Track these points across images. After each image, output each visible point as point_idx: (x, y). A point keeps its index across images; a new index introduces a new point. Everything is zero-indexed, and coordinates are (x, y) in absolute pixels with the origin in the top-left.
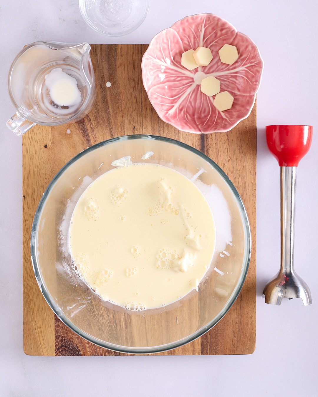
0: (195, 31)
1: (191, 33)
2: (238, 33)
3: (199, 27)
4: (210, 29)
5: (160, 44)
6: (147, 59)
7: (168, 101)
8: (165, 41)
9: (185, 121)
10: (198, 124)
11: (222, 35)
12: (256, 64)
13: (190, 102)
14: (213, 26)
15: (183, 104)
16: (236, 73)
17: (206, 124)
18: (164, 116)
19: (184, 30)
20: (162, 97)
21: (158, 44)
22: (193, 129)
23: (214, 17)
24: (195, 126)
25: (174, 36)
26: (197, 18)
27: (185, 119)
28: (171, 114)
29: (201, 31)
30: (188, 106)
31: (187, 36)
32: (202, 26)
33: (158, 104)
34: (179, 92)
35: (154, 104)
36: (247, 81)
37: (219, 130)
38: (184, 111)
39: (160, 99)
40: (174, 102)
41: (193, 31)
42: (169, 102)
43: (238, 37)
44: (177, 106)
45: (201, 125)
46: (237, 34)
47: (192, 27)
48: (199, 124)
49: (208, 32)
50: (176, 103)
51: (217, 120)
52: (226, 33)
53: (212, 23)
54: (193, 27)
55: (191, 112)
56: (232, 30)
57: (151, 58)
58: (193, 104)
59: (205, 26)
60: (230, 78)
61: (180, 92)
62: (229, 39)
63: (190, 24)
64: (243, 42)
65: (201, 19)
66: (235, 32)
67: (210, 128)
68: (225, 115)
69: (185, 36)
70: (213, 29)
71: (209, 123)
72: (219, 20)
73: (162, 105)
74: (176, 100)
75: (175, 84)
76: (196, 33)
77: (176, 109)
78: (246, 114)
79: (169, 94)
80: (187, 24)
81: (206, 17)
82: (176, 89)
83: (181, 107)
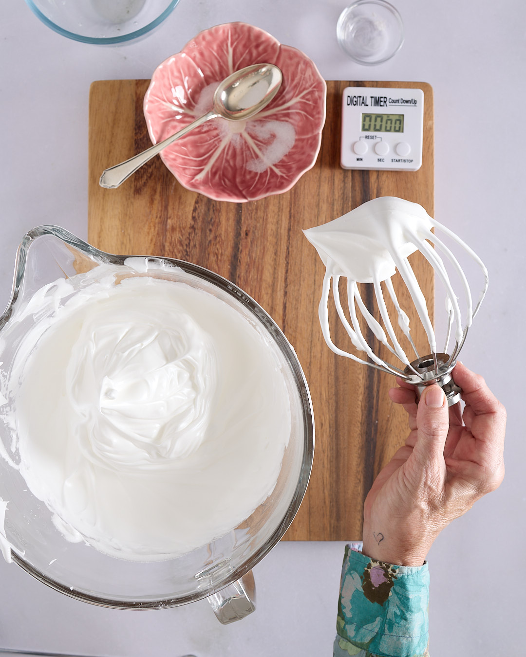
0: (218, 54)
1: (213, 58)
2: (282, 47)
3: (223, 46)
4: (240, 47)
5: (168, 78)
6: (151, 102)
7: (193, 163)
8: (176, 74)
9: (221, 187)
10: (241, 189)
11: (259, 55)
12: (314, 87)
13: (227, 161)
14: (243, 42)
15: (217, 164)
16: (288, 108)
17: (253, 188)
18: (188, 182)
19: (202, 54)
20: (184, 159)
21: (166, 80)
22: (235, 197)
23: (243, 26)
24: (237, 192)
25: (189, 66)
26: (217, 31)
27: (222, 185)
28: (199, 180)
29: (228, 52)
30: (225, 167)
31: (208, 64)
32: (227, 45)
33: (178, 167)
34: (208, 148)
35: (171, 166)
36: (306, 116)
37: (272, 191)
38: (220, 175)
39: (180, 161)
40: (202, 163)
41: (216, 54)
42: (196, 164)
43: (284, 54)
44: (208, 168)
45: (246, 190)
46: (280, 46)
47: (213, 49)
48: (243, 190)
49: (238, 54)
50: (206, 164)
51: (269, 180)
52: (265, 51)
53: (241, 37)
54: (215, 47)
55: (230, 173)
56: (272, 43)
57: (158, 101)
58: (231, 163)
59: (232, 44)
60: (281, 117)
61: (210, 148)
62: (272, 58)
63: (209, 44)
64: (291, 58)
65: (224, 32)
66: (277, 45)
67: (259, 192)
68: (281, 171)
69: (205, 65)
70: (245, 46)
71: (258, 186)
72: (250, 30)
73: (184, 169)
74: (206, 161)
75: (201, 138)
76: (221, 57)
77: (208, 173)
78: (310, 163)
79: (195, 153)
80: (204, 43)
81: (231, 29)
82: (204, 145)
83: (214, 170)
